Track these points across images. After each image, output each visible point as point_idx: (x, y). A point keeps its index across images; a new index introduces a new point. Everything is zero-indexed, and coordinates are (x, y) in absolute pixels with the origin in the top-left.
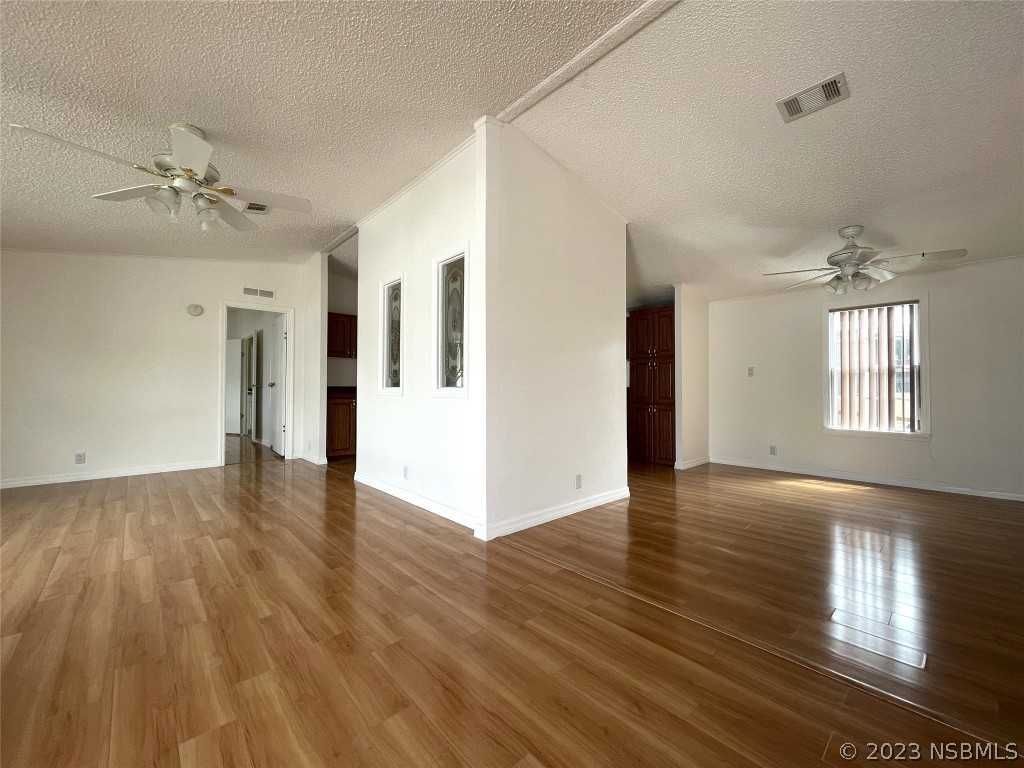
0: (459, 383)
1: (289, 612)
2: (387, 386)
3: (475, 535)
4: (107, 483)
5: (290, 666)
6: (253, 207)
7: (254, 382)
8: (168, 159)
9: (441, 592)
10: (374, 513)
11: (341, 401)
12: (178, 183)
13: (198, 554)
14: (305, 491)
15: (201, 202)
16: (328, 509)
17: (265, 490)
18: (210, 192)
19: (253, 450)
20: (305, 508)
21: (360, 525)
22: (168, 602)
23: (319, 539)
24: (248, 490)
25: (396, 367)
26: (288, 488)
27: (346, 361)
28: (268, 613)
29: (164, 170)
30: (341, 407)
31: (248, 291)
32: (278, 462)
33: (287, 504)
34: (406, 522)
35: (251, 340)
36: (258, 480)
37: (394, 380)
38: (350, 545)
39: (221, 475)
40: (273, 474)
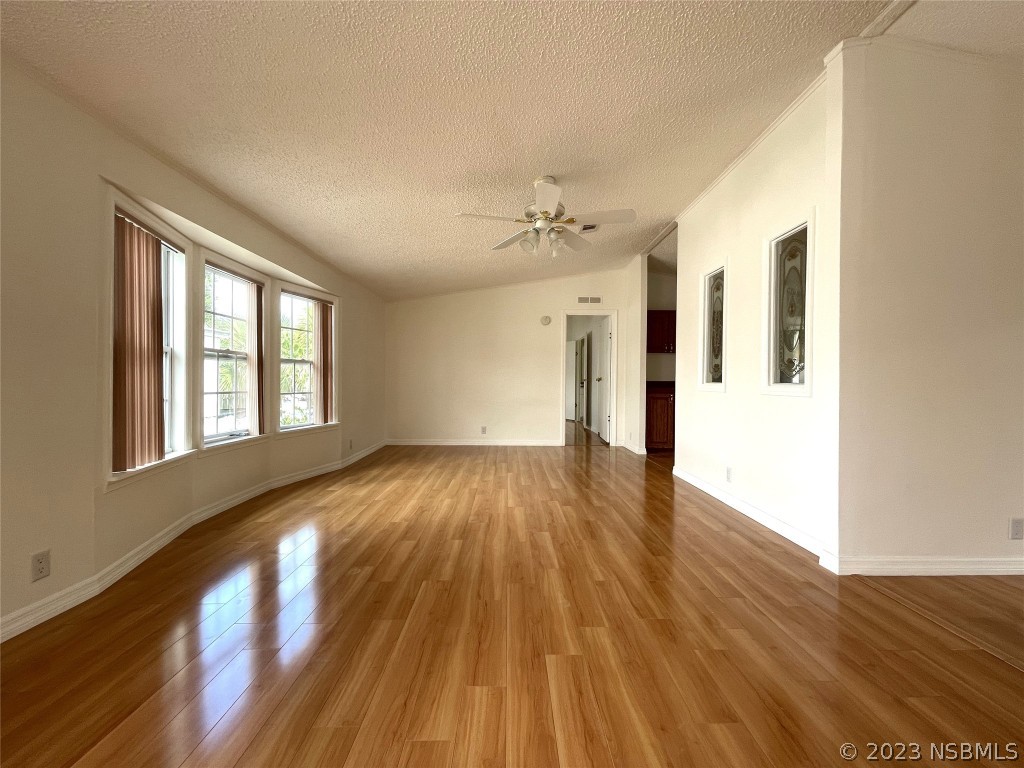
0: (796, 379)
1: (617, 582)
2: (707, 382)
3: (820, 563)
4: (497, 449)
5: (619, 628)
6: (586, 228)
7: (585, 377)
8: (533, 208)
9: (777, 617)
10: (693, 511)
11: (660, 396)
12: (539, 224)
13: (551, 514)
14: (627, 478)
15: (553, 235)
16: (647, 497)
17: (594, 471)
18: (557, 225)
19: (584, 434)
20: (628, 491)
21: (679, 520)
22: (535, 545)
23: (641, 524)
24: (581, 467)
25: (717, 362)
26: (612, 472)
27: (664, 357)
28: (601, 579)
29: (531, 216)
30: (659, 401)
31: (582, 300)
32: (604, 447)
33: (612, 486)
34: (729, 528)
35: (583, 341)
36: (588, 460)
37: (716, 375)
38: (669, 536)
39: (562, 453)
40: (601, 458)
